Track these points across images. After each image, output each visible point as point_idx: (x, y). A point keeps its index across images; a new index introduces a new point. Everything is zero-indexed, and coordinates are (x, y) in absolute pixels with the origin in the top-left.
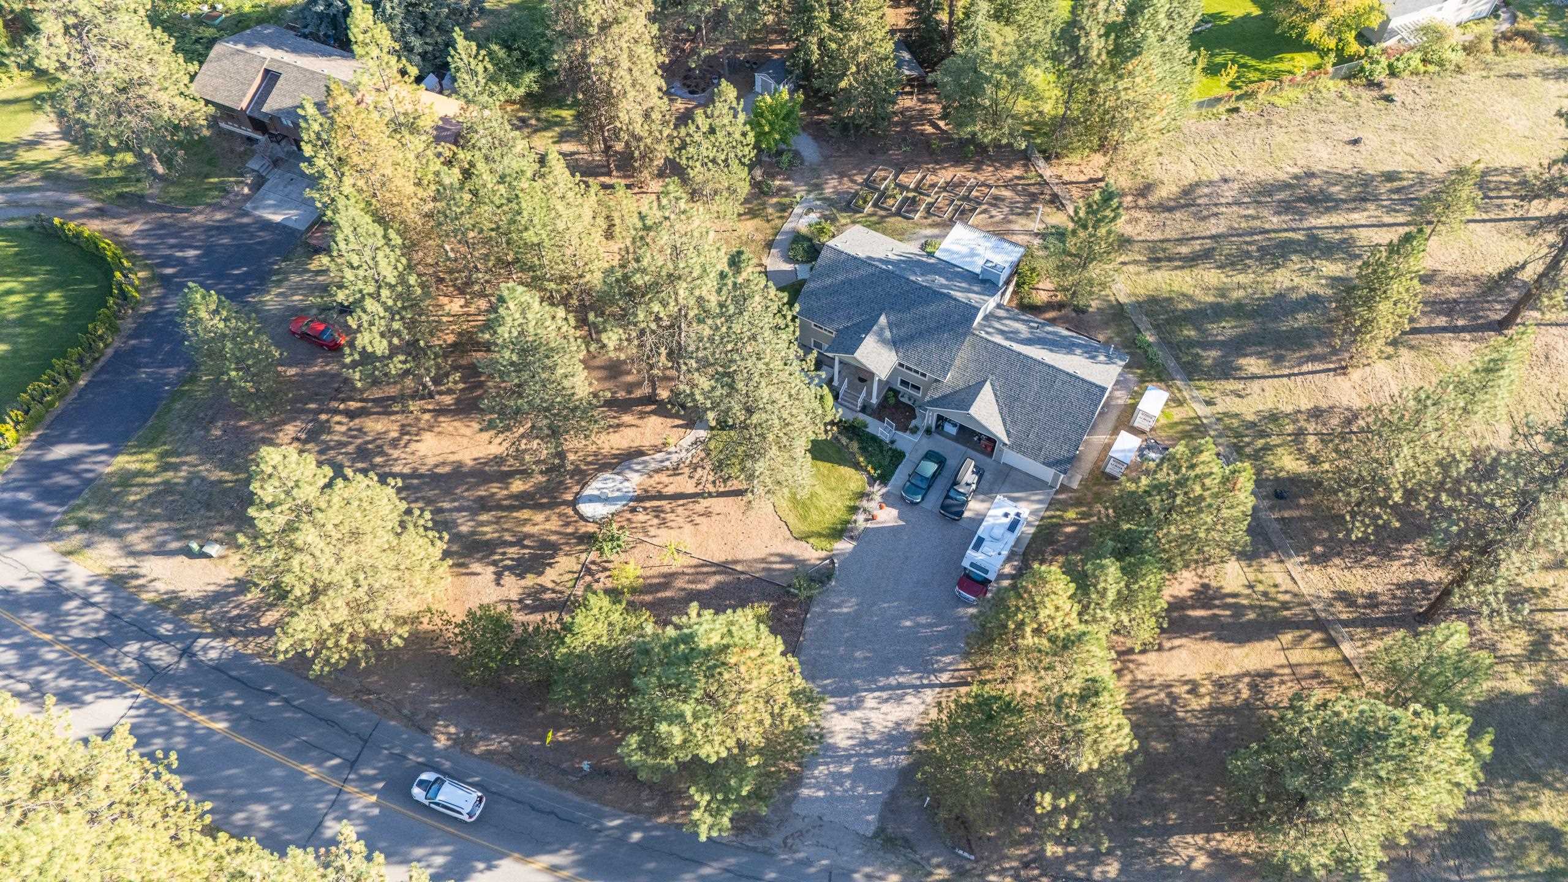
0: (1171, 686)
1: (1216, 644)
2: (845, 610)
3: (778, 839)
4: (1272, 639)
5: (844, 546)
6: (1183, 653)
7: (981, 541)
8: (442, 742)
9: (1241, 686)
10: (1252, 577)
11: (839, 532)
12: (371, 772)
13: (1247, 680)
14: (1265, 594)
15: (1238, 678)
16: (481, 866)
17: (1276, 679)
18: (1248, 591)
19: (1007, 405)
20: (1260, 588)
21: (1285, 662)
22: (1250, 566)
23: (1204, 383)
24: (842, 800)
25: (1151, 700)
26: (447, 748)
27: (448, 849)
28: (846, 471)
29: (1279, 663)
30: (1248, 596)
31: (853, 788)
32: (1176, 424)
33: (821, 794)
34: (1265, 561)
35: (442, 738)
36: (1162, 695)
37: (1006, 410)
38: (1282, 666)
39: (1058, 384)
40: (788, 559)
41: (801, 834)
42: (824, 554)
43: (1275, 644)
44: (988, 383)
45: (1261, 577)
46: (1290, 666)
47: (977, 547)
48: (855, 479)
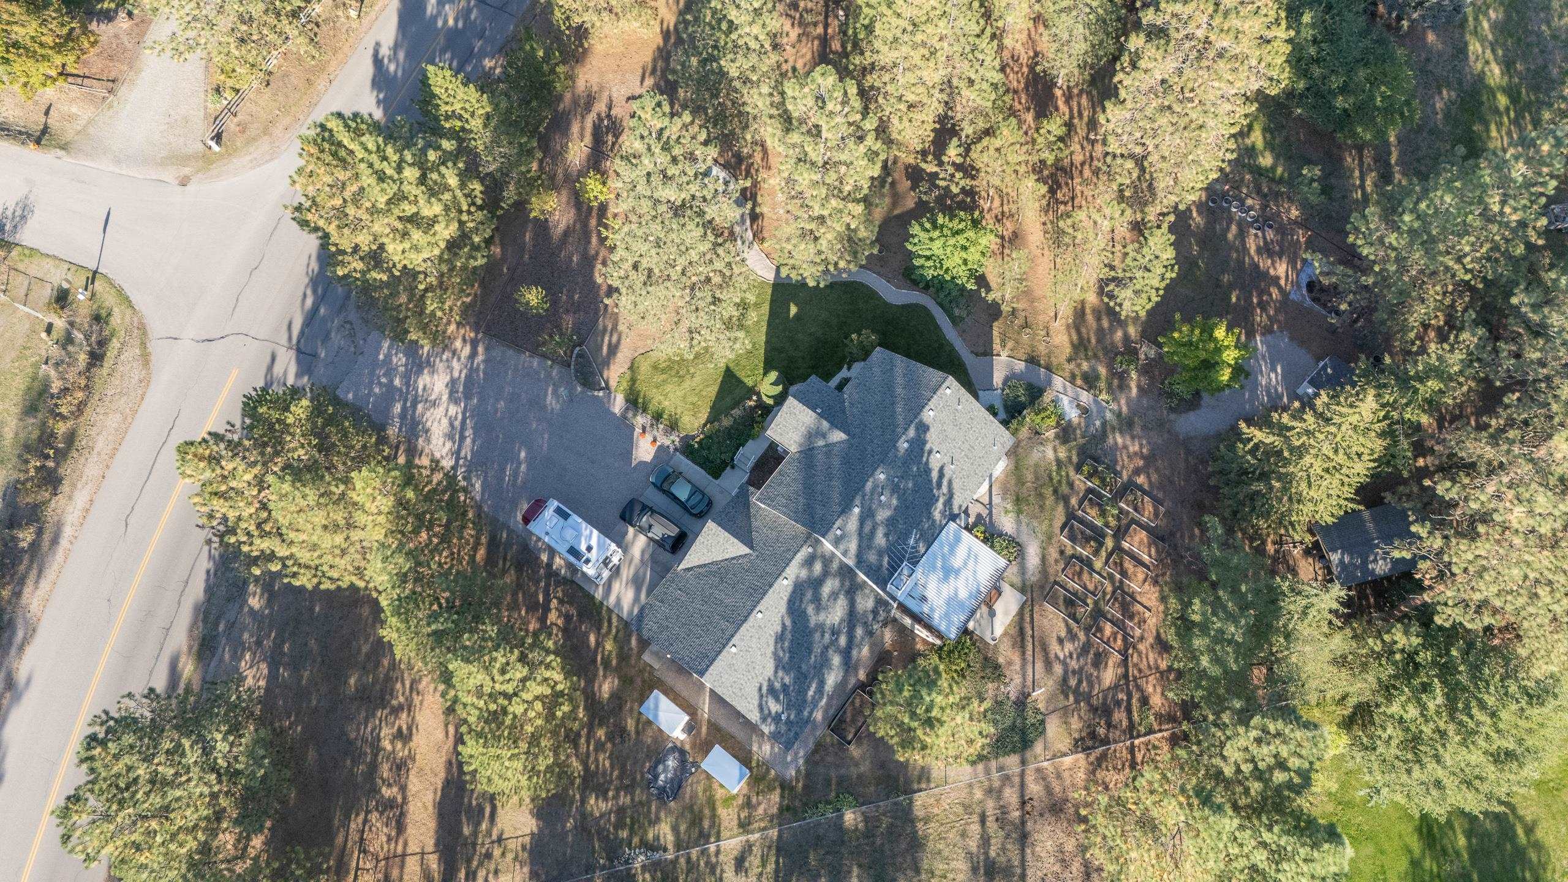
0: (409, 711)
1: (442, 775)
2: (549, 397)
3: (353, 316)
4: (436, 845)
5: (618, 404)
6: (440, 735)
7: (565, 516)
8: (488, 63)
9: (395, 789)
10: (512, 845)
11: (634, 402)
12: (473, 17)
13: (399, 799)
14: (488, 856)
15: (403, 789)
16: (381, 96)
17: (393, 834)
18: (494, 837)
19: (718, 571)
20: (497, 852)
21: (409, 851)
22: (524, 848)
23: (771, 867)
24: (372, 373)
25: (399, 686)
26: (483, 67)
27: (400, 73)
28: (703, 416)
29: (410, 843)
30: (489, 833)
31: (380, 384)
32: (713, 809)
33: (381, 357)
34: (526, 870)
35: (492, 64)
36: (401, 699)
37: (714, 568)
38: (406, 844)
39: (724, 624)
40: (613, 349)
41: (352, 336)
42: (613, 384)
43: (430, 848)
44: (747, 550)
45: (510, 856)
46: (404, 855)
47: (559, 511)
48: (694, 422)
